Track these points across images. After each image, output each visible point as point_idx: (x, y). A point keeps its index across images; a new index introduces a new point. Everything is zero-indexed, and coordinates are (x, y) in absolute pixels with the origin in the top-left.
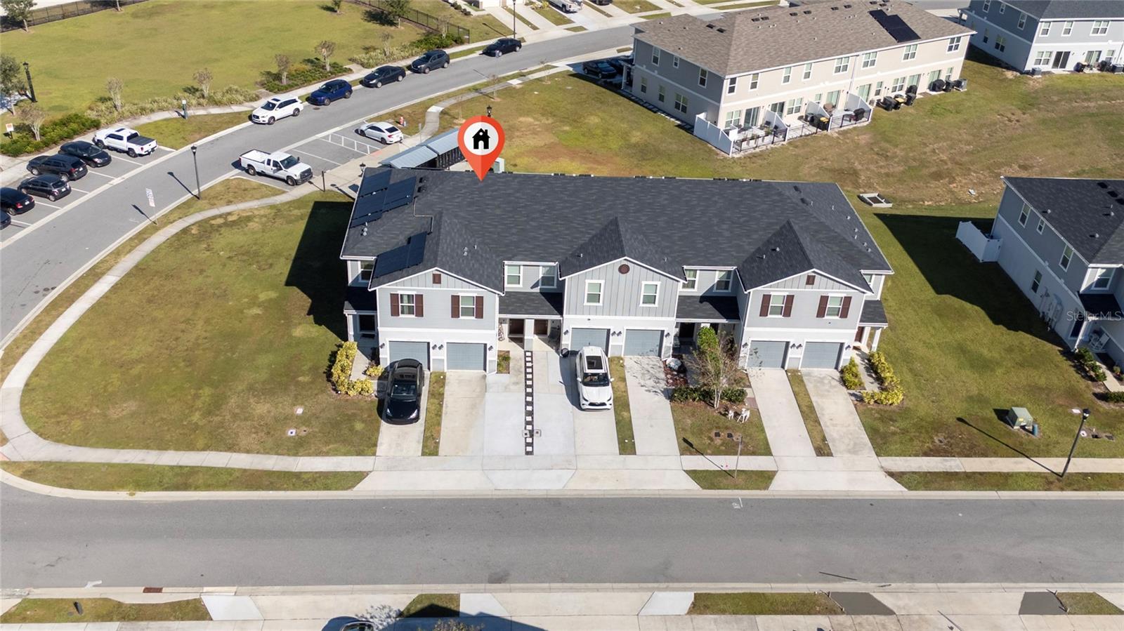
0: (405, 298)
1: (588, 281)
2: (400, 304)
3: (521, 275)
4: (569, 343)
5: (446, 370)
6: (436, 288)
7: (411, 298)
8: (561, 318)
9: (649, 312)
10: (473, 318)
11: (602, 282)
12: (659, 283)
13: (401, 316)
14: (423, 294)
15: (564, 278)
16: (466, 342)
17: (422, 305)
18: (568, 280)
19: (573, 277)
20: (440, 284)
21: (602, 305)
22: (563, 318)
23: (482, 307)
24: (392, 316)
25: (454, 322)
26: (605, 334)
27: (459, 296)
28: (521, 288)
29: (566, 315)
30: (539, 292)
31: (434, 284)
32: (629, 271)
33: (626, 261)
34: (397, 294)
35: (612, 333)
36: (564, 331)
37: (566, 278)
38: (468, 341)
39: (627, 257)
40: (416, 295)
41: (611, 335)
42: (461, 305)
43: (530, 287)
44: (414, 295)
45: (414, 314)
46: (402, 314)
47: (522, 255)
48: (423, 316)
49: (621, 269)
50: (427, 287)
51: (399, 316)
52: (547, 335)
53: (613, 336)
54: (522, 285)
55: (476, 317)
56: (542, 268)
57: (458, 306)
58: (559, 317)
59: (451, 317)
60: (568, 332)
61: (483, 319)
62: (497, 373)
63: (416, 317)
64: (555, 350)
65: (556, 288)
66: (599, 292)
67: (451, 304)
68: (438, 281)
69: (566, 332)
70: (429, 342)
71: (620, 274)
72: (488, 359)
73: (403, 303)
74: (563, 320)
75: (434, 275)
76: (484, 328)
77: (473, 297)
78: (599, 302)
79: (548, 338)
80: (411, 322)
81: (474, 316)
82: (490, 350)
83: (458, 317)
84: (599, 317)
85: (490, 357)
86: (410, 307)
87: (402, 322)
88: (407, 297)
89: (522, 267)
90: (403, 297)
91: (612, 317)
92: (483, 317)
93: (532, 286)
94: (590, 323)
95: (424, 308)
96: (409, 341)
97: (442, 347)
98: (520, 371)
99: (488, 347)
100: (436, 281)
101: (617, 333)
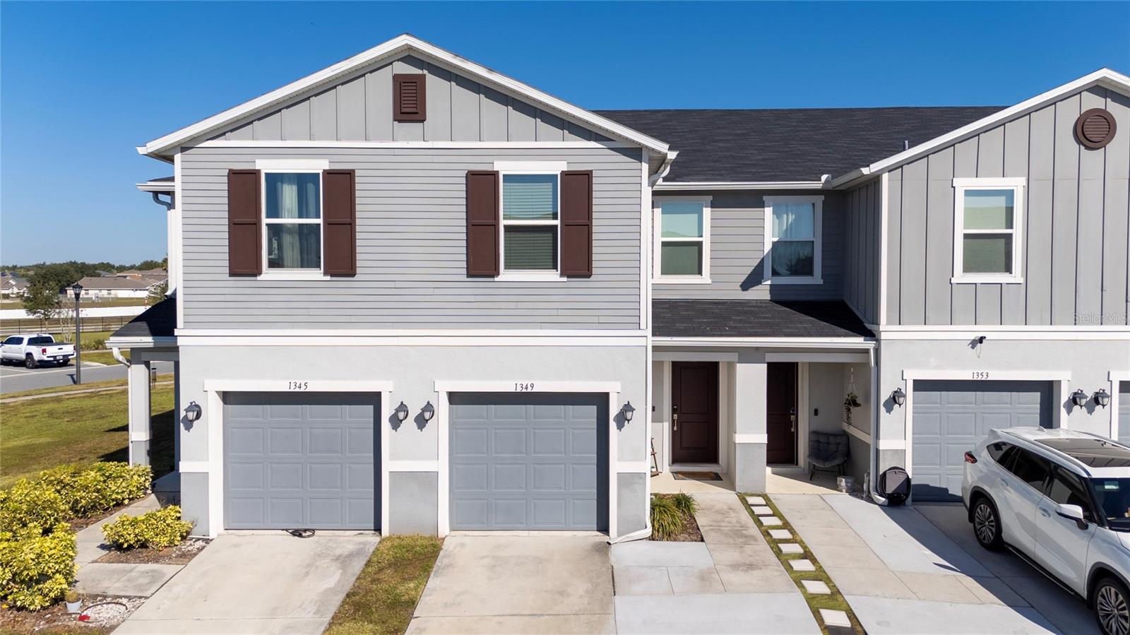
0: (289, 195)
1: (964, 183)
2: (265, 221)
3: (706, 240)
4: (907, 445)
5: (444, 528)
6: (409, 138)
7: (311, 187)
8: (870, 345)
10: (553, 276)
11: (1017, 184)
13: (268, 274)
14: (354, 171)
15: (875, 167)
16: (524, 386)
17: (351, 225)
18: (889, 180)
19: (908, 164)
20: (423, 121)
21: (1022, 280)
22: (878, 341)
23: (586, 221)
24: (232, 274)
25: (479, 298)
26: (1035, 404)
27: (495, 174)
28: (708, 287)
29: (887, 324)
30: (770, 300)
31: (400, 121)
32: (1115, 133)
33: (1099, 89)
34: (256, 173)
35: (1067, 399)
36: (885, 395)
37: (883, 171)
38: (532, 386)
39: (1105, 69)
40: (328, 173)
41: (1064, 407)
42: (504, 219)
43: (738, 286)
44: (319, 174)
45: (319, 267)
46: (272, 264)
47: (705, 175)
48: (353, 275)
49: (1085, 130)
50: (369, 140)
51: (259, 278)
52: (797, 464)
53: (1069, 411)
54: (711, 278)
55: (562, 275)
56: (773, 213)
57: (491, 222)
58: (861, 340)
59: (464, 278)
60: (901, 400)
61: (592, 278)
62: (652, 538)
63: (328, 278)
64: (844, 490)
65: (821, 282)
66: (1007, 228)
67: (464, 215)
68: (414, 110)
69: (895, 398)
70: (378, 395)
71: (1082, 147)
72: (616, 467)
73: (277, 216)
74: (877, 351)
75: (399, 81)
76: (596, 319)
77: (551, 178)
78: (1008, 269)
79: (804, 469)
80: (309, 305)
81: (556, 268)
82: (620, 427)
83: (493, 272)
84: (1012, 332)
85: (620, 459)
86: (307, 233)
87: (270, 305)
88: (295, 188)
89: (707, 212)
90: (280, 184)
91: (1063, 332)
92: (594, 271)
93: (743, 283)
94: (979, 357)
95: (358, 236)
96: (298, 390)
97: (427, 415)
98: (746, 537)
99: (614, 410)
100: (404, 110)
101: (1086, 397)
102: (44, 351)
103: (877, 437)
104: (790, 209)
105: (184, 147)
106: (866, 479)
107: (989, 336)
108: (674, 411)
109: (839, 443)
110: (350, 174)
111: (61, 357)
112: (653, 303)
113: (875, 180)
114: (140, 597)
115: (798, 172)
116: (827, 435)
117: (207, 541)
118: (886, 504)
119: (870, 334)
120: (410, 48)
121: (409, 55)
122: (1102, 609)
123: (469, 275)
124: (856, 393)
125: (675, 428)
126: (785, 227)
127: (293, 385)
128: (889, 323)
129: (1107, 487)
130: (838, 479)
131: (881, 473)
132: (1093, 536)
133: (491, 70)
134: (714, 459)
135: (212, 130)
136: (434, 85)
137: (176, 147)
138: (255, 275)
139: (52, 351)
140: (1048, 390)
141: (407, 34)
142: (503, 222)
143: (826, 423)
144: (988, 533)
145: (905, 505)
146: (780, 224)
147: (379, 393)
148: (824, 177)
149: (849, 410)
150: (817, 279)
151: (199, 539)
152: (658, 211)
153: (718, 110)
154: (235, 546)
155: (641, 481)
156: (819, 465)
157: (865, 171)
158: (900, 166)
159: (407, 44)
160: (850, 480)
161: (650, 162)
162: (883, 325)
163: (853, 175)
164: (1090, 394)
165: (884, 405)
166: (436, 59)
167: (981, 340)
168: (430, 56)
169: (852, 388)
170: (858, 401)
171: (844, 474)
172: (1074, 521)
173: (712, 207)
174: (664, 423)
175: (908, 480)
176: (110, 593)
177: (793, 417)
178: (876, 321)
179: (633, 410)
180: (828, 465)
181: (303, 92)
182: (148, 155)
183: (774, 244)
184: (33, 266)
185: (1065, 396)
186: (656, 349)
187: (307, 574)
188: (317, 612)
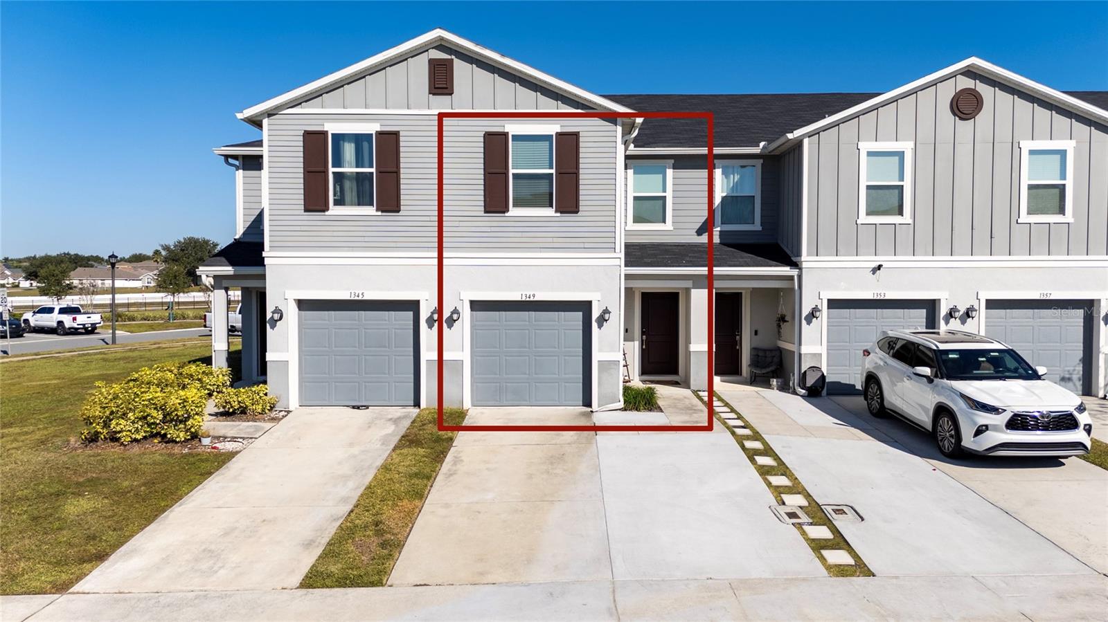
0: (349, 150)
1: (866, 146)
2: (331, 170)
3: (669, 195)
4: (822, 350)
5: (467, 404)
6: (440, 107)
7: (366, 145)
8: (794, 272)
9: (1049, 242)
10: (550, 212)
11: (906, 146)
12: (1069, 145)
13: (334, 210)
14: (399, 132)
15: (798, 133)
16: (528, 296)
17: (397, 173)
18: (809, 144)
19: (824, 131)
20: (451, 94)
21: (910, 221)
22: (801, 269)
23: (575, 171)
24: (306, 210)
25: (493, 229)
26: (921, 318)
27: (505, 135)
28: (671, 233)
29: (808, 256)
30: (720, 243)
31: (434, 94)
32: (981, 109)
33: (970, 73)
34: (325, 133)
35: (945, 313)
36: (805, 312)
37: (804, 136)
38: (534, 296)
39: (973, 57)
40: (379, 134)
41: (943, 319)
42: (513, 168)
43: (694, 232)
44: (372, 134)
45: (373, 205)
46: (337, 203)
47: (668, 143)
48: (398, 211)
49: (959, 105)
50: (410, 109)
51: (327, 213)
52: (741, 375)
53: (947, 323)
54: (673, 225)
55: (556, 211)
56: (722, 174)
57: (503, 171)
58: (788, 268)
59: (482, 213)
60: (818, 314)
61: (579, 214)
62: (625, 409)
63: (379, 213)
64: (775, 388)
65: (760, 229)
66: (900, 181)
67: (482, 166)
68: (445, 86)
69: (813, 315)
70: (418, 302)
71: (957, 118)
72: (596, 357)
73: (340, 166)
74: (800, 277)
75: (433, 63)
76: (582, 245)
77: (547, 138)
78: (901, 213)
79: (746, 378)
80: (364, 234)
81: (551, 206)
82: (600, 326)
83: (504, 210)
84: (904, 261)
85: (600, 350)
86: (362, 179)
87: (335, 234)
88: (353, 145)
89: (670, 172)
90: (342, 142)
91: (942, 261)
92: (581, 208)
93: (698, 229)
94: (878, 281)
95: (402, 181)
96: (356, 298)
97: (455, 317)
98: (695, 410)
99: (596, 314)
100: (437, 86)
101: (959, 311)
102: (74, 319)
103: (800, 344)
104: (735, 170)
105: (270, 114)
106: (792, 378)
107: (885, 265)
108: (643, 333)
109: (774, 357)
110: (396, 134)
111: (90, 325)
112: (625, 245)
113: (798, 145)
114: (251, 438)
115: (742, 141)
116: (765, 350)
117: (289, 412)
118: (806, 395)
119: (795, 265)
120: (442, 39)
121: (441, 45)
122: (940, 435)
123: (486, 212)
124: (784, 313)
125: (644, 347)
126: (732, 185)
127: (353, 294)
128: (809, 255)
129: (950, 356)
130: (771, 380)
131: (803, 372)
132: (936, 386)
133: (503, 55)
134: (675, 371)
135: (291, 101)
136: (460, 67)
137: (264, 113)
138: (324, 211)
139: (81, 319)
140: (931, 306)
141: (440, 28)
142: (512, 171)
143: (764, 342)
144: (875, 404)
145: (821, 396)
146: (728, 183)
147: (418, 301)
148: (762, 144)
149: (779, 326)
150: (757, 226)
151: (282, 411)
152: (630, 172)
153: (682, 95)
154: (311, 414)
155: (615, 367)
156: (758, 371)
157: (790, 136)
158: (817, 132)
159: (440, 36)
160: (780, 380)
161: (623, 125)
162: (804, 257)
163: (781, 140)
164: (962, 310)
165: (805, 319)
166: (462, 47)
167: (879, 267)
168: (457, 45)
169: (783, 309)
170: (786, 319)
171: (777, 377)
172: (925, 379)
173: (674, 169)
174: (635, 342)
175: (823, 377)
176: (229, 435)
177: (738, 338)
178: (799, 254)
179: (609, 313)
180: (764, 371)
181: (361, 72)
182: (244, 120)
183: (723, 198)
184: (25, 259)
185: (944, 311)
186: (628, 277)
187: (369, 427)
188: (383, 444)
